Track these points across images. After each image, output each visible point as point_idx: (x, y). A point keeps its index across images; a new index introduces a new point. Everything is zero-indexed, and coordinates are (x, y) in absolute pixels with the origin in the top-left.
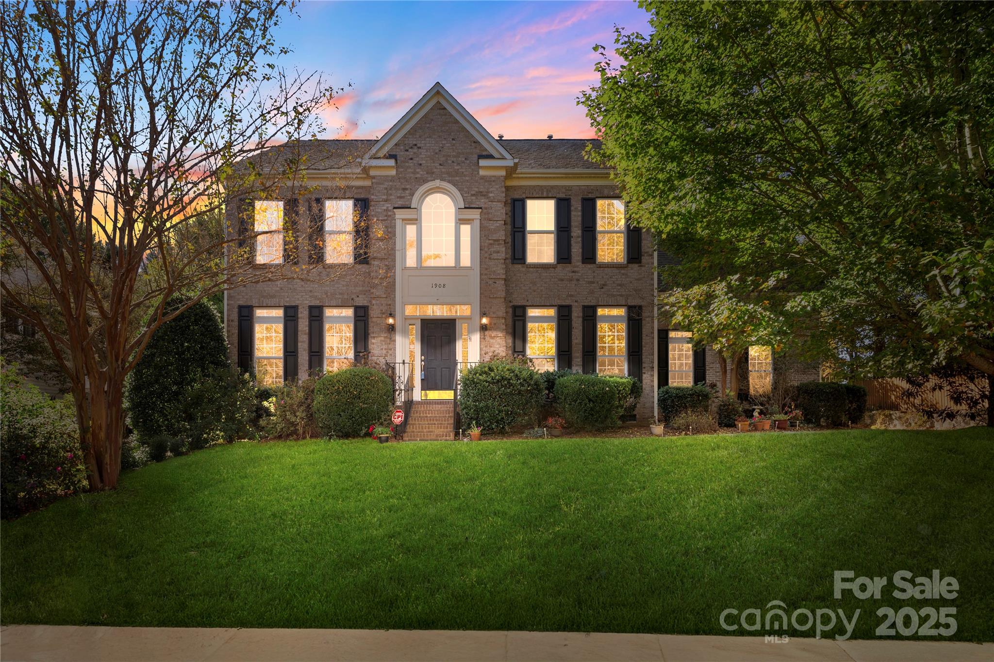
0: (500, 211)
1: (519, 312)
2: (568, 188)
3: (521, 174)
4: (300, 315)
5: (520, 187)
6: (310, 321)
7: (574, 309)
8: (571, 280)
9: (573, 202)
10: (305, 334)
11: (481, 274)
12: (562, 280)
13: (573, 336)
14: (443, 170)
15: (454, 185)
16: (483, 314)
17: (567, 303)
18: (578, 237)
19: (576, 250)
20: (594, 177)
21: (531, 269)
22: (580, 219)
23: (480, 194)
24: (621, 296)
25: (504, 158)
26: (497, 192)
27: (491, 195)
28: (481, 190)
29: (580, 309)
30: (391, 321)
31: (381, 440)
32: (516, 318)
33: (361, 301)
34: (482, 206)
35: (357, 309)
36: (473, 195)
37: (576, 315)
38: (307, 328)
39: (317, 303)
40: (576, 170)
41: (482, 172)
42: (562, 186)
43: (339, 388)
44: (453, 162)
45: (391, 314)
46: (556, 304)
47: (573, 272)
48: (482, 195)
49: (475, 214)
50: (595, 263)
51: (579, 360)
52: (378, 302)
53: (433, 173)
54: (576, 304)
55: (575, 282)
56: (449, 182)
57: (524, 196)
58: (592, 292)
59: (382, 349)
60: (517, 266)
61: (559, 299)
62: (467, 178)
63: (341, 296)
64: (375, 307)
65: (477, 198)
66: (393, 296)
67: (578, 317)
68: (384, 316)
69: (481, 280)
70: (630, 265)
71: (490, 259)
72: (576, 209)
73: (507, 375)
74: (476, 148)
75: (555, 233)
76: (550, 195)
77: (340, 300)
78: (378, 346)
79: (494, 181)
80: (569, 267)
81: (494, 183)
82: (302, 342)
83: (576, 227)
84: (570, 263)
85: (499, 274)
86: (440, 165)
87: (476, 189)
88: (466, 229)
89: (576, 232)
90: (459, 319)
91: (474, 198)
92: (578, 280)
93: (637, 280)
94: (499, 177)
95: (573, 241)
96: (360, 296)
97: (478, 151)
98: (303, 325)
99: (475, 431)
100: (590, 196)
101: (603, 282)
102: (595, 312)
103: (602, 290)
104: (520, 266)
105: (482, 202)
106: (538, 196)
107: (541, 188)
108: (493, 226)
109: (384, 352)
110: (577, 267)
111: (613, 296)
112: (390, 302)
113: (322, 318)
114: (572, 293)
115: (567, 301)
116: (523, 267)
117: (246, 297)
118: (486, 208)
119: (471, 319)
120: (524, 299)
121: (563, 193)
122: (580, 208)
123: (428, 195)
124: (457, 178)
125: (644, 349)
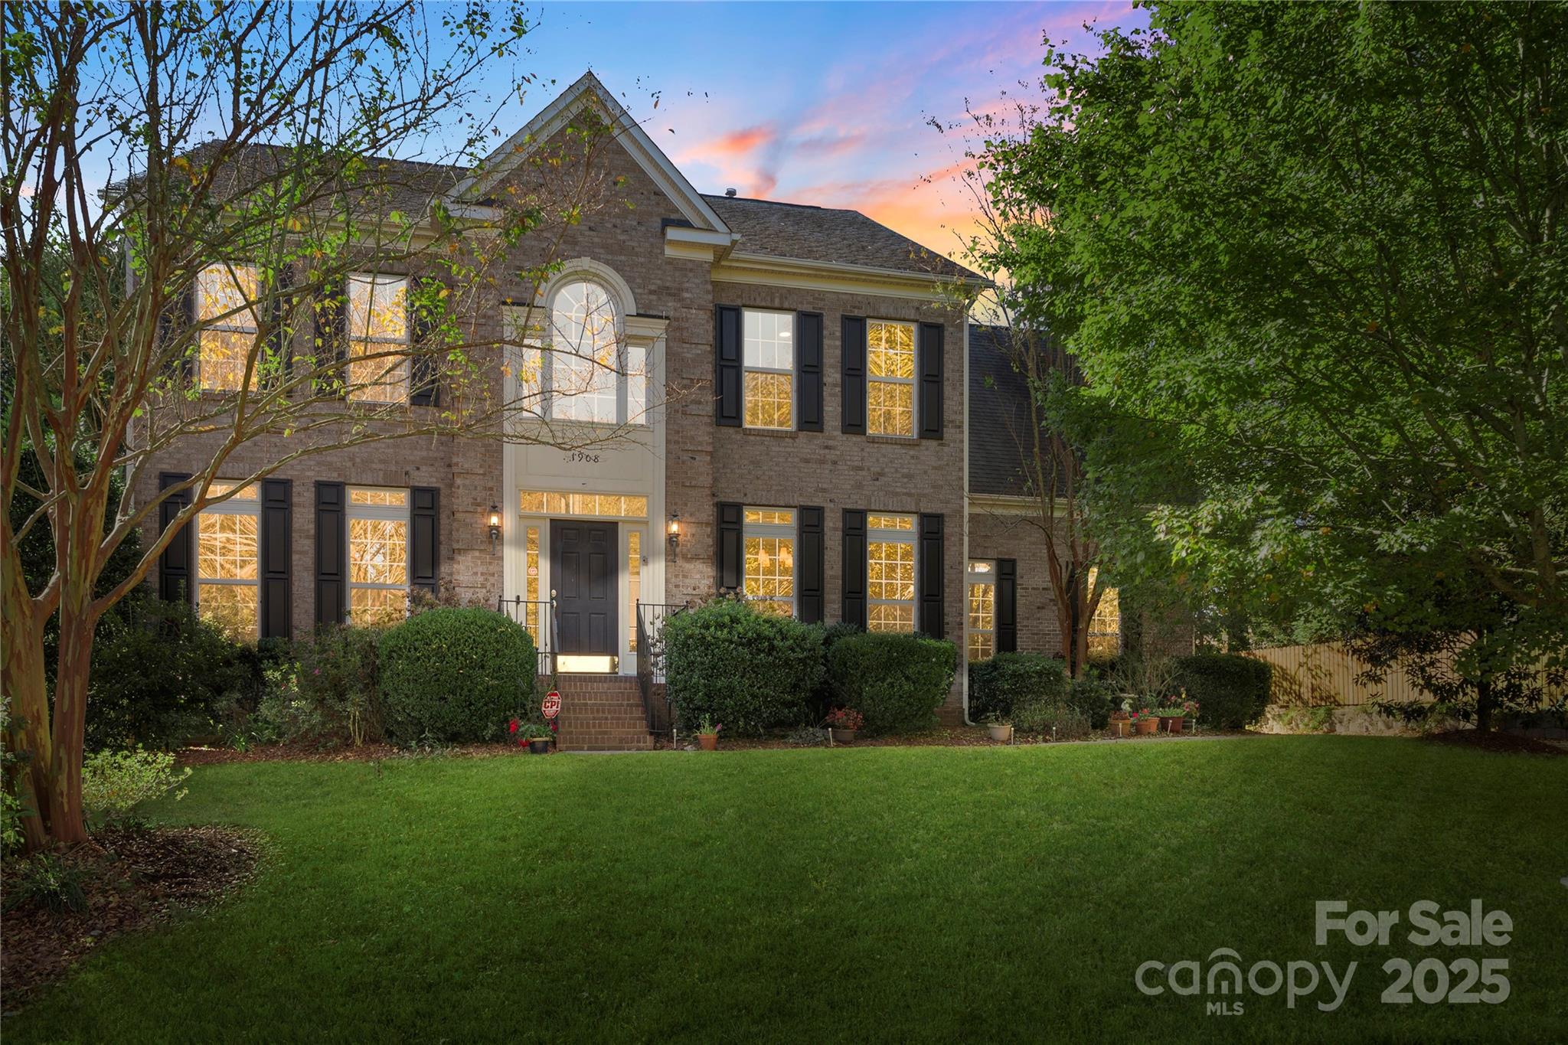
0: (703, 328)
1: (730, 516)
2: (819, 296)
3: (737, 260)
4: (295, 499)
5: (734, 285)
6: (319, 512)
7: (827, 514)
8: (822, 462)
9: (826, 322)
10: (308, 537)
11: (668, 442)
12: (807, 461)
13: (826, 563)
14: (596, 240)
15: (617, 270)
16: (672, 516)
17: (817, 501)
18: (835, 385)
19: (832, 408)
20: (865, 280)
21: (752, 438)
22: (838, 352)
23: (664, 291)
24: (909, 494)
25: (711, 229)
26: (697, 292)
27: (686, 295)
28: (668, 284)
29: (839, 515)
30: (494, 520)
31: (534, 748)
32: (725, 526)
33: (425, 478)
34: (671, 314)
35: (416, 492)
36: (651, 292)
37: (831, 525)
38: (312, 526)
39: (333, 477)
40: (835, 265)
41: (669, 252)
42: (808, 291)
43: (440, 647)
44: (615, 226)
45: (494, 507)
46: (796, 503)
47: (827, 447)
48: (670, 295)
49: (656, 328)
50: (864, 433)
51: (836, 606)
52: (467, 482)
53: (576, 243)
54: (832, 505)
55: (829, 466)
56: (607, 263)
57: (739, 302)
58: (859, 486)
59: (476, 574)
60: (724, 430)
61: (801, 495)
62: (642, 260)
63: (382, 466)
64: (461, 491)
65: (660, 299)
66: (497, 472)
67: (835, 529)
68: (479, 509)
69: (668, 452)
70: (924, 442)
71: (684, 413)
72: (832, 334)
73: (767, 631)
74: (658, 204)
75: (795, 374)
76: (786, 305)
77: (381, 474)
78: (467, 567)
79: (691, 270)
80: (819, 439)
81: (691, 275)
82: (301, 553)
83: (832, 366)
84: (821, 431)
85: (700, 443)
86: (590, 229)
87: (659, 282)
88: (637, 356)
89: (832, 376)
90: (624, 522)
91: (653, 297)
92: (835, 463)
93: (935, 468)
94: (700, 264)
95: (826, 391)
96: (423, 468)
97: (661, 210)
98: (304, 518)
99: (708, 732)
100: (856, 313)
101: (878, 470)
102: (864, 522)
103: (877, 483)
104: (731, 430)
105: (670, 307)
106: (763, 304)
107: (771, 290)
108: (689, 353)
109: (480, 579)
110: (833, 438)
111: (897, 494)
112: (490, 484)
113: (343, 508)
114: (825, 486)
115: (815, 499)
116: (737, 432)
117: (178, 456)
118: (677, 319)
119: (647, 523)
120: (739, 491)
121: (808, 303)
122: (838, 334)
123: (565, 284)
124: (623, 258)
125: (947, 590)
